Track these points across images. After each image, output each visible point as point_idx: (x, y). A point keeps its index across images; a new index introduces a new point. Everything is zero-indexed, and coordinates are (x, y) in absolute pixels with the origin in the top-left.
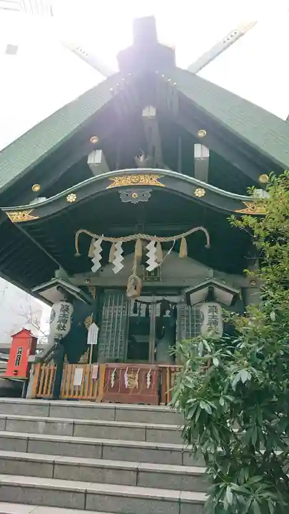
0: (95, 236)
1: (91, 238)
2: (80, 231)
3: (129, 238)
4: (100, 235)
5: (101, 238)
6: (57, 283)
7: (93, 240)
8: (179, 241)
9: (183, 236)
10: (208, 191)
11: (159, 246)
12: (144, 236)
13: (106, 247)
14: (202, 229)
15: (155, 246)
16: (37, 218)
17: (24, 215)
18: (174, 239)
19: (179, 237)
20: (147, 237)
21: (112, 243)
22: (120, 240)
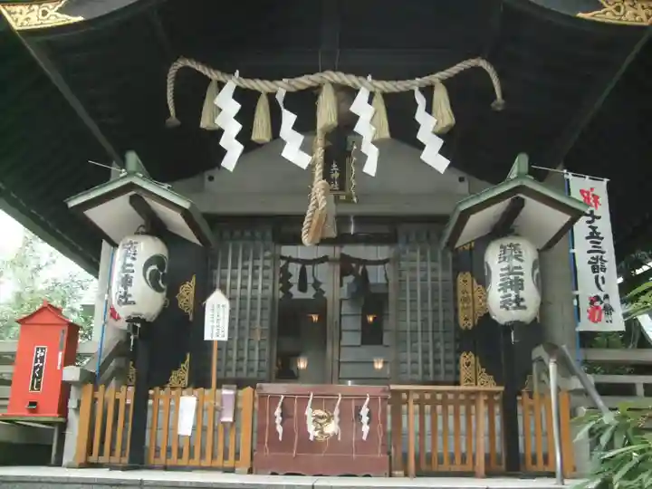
0: (215, 76)
1: (208, 81)
2: (180, 64)
3: (304, 81)
4: (229, 72)
5: (234, 82)
6: (131, 186)
7: (212, 87)
8: (428, 92)
9: (436, 78)
11: (379, 100)
12: (339, 77)
13: (246, 99)
14: (483, 64)
15: (370, 102)
16: (80, 18)
17: (44, 13)
18: (415, 85)
19: (426, 80)
20: (350, 80)
21: (255, 95)
22: (281, 89)
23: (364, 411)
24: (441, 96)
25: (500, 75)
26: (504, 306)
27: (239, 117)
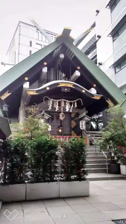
1: (48, 99)
2: (45, 97)
3: (60, 100)
4: (51, 98)
5: (52, 100)
7: (49, 100)
8: (74, 102)
9: (75, 101)
10: (86, 91)
11: (69, 103)
12: (64, 100)
13: (53, 102)
14: (81, 99)
16: (38, 94)
17: (33, 93)
18: (73, 101)
19: (74, 101)
20: (66, 100)
21: (55, 101)
22: (58, 101)
23: (67, 139)
24: (76, 103)
25: (82, 101)
26: (81, 128)
27: (52, 104)
